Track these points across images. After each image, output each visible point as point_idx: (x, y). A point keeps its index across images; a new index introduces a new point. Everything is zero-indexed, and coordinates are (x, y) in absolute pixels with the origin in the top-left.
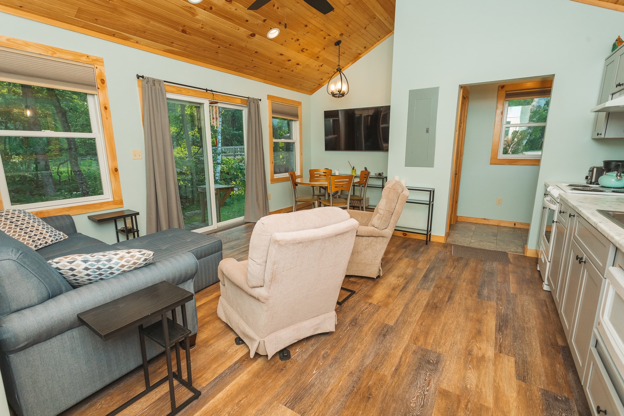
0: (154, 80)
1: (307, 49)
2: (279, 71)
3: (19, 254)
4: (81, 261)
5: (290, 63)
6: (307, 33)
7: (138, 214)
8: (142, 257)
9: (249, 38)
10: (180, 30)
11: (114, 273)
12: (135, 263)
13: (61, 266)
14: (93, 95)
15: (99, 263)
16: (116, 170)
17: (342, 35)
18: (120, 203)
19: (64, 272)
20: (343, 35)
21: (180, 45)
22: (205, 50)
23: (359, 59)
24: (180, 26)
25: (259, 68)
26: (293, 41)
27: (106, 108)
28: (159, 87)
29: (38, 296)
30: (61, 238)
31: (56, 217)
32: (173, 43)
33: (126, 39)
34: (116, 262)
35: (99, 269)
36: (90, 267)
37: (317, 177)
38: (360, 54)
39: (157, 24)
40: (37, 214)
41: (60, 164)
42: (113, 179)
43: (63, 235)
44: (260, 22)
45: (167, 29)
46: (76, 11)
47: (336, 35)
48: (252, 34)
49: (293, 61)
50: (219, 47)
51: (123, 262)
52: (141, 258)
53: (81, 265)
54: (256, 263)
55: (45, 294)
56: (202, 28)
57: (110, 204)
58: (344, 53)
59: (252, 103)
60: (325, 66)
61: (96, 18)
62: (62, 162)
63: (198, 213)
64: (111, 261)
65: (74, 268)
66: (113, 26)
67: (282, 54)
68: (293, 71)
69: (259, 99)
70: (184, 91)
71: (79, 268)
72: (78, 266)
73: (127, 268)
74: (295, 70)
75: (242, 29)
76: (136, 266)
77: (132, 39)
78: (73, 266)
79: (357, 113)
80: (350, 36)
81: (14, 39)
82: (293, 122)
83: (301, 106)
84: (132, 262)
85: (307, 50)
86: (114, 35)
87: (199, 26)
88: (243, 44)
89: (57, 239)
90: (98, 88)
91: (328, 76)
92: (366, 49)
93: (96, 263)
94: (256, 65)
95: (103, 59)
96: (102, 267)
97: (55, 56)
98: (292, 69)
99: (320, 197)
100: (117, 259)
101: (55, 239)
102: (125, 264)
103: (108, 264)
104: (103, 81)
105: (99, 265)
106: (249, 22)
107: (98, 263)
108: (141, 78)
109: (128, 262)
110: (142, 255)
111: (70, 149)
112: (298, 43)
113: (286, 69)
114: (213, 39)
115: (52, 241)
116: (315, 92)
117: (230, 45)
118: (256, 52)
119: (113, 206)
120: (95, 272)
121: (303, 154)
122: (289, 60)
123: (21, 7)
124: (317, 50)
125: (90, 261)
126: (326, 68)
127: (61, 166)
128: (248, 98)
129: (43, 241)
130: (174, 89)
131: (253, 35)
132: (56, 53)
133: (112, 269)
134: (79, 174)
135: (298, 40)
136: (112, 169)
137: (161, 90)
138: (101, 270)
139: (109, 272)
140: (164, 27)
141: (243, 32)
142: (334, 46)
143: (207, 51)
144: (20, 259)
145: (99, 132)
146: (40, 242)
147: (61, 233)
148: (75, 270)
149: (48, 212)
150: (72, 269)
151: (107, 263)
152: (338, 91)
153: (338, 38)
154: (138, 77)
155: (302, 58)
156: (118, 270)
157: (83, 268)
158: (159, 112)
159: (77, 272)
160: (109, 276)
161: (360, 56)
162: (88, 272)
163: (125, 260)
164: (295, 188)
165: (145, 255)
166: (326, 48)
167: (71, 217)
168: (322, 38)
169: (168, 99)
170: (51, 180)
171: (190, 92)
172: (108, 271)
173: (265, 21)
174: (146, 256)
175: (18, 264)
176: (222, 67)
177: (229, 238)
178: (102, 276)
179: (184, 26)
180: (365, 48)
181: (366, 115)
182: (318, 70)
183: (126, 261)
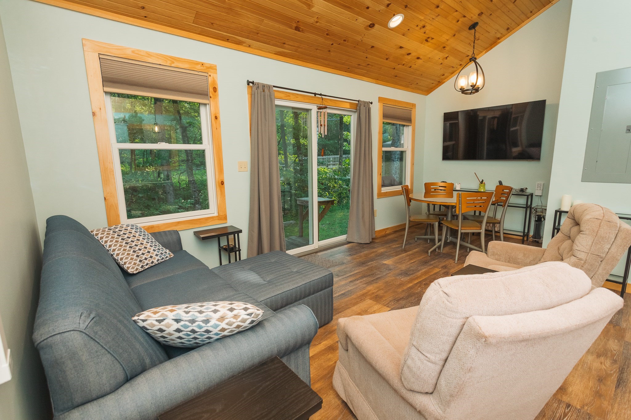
0: (264, 86)
1: (433, 37)
2: (394, 68)
3: (89, 320)
4: (173, 319)
5: (409, 57)
6: (437, 16)
7: (241, 231)
8: (248, 319)
9: (366, 29)
10: (294, 28)
11: (212, 338)
12: (238, 327)
13: (148, 325)
14: (205, 105)
15: (194, 325)
16: (222, 183)
17: (480, 14)
18: (224, 218)
19: (152, 332)
20: (483, 15)
21: (291, 46)
22: (317, 49)
23: (497, 44)
24: (294, 23)
25: (372, 66)
26: (417, 28)
27: (216, 118)
28: (269, 93)
29: (111, 382)
30: (167, 257)
31: (165, 232)
32: (284, 44)
33: (239, 43)
34: (215, 324)
35: (193, 331)
36: (182, 329)
37: (433, 192)
38: (499, 39)
39: (271, 23)
40: (148, 228)
41: (181, 173)
42: (219, 192)
43: (169, 254)
44: (383, 8)
45: (280, 27)
46: (194, 16)
47: (473, 15)
48: (371, 24)
49: (413, 54)
50: (332, 44)
51: (223, 325)
52: (246, 320)
53: (172, 325)
54: (427, 359)
55: (121, 377)
56: (317, 22)
57: (215, 219)
58: (479, 39)
59: (362, 107)
60: (451, 58)
61: (212, 22)
62: (182, 171)
63: (293, 223)
64: (209, 323)
65: (164, 328)
66: (228, 30)
67: (402, 46)
68: (410, 67)
69: (370, 102)
70: (292, 97)
71: (170, 328)
72: (169, 326)
73: (229, 332)
74: (413, 66)
75: (361, 19)
76: (240, 329)
77: (244, 43)
78: (162, 326)
79: (481, 115)
80: (491, 14)
81: (138, 50)
82: (405, 128)
83: (415, 108)
84: (234, 325)
85: (432, 39)
86: (228, 40)
87: (312, 20)
88: (359, 38)
89: (163, 258)
90: (210, 97)
91: (451, 70)
92: (509, 31)
93: (190, 324)
94: (369, 63)
95: (216, 66)
96: (197, 330)
97: (173, 65)
98: (410, 65)
99: (439, 217)
100: (217, 320)
101: (161, 258)
102: (226, 327)
103: (204, 327)
104: (215, 90)
105: (194, 327)
106: (370, 9)
107: (192, 324)
108: (251, 84)
109: (231, 325)
110: (248, 315)
111: (188, 160)
112: (423, 30)
113: (403, 65)
114: (327, 34)
115: (158, 260)
116: (432, 91)
117: (345, 41)
118: (373, 47)
119: (217, 222)
120: (189, 335)
121: (414, 164)
122: (409, 54)
123: (145, 17)
124: (444, 37)
125: (183, 320)
126: (452, 60)
127: (182, 174)
128: (358, 101)
129: (149, 261)
130: (282, 95)
131: (372, 26)
132: (174, 63)
133: (210, 333)
134: (193, 183)
135: (424, 27)
136: (218, 182)
137: (270, 96)
138: (196, 334)
139: (205, 337)
140: (277, 25)
141: (362, 22)
142: (468, 30)
143: (319, 50)
144: (90, 327)
145: (209, 144)
146: (146, 262)
147: (168, 251)
148: (164, 331)
149: (158, 226)
150: (161, 330)
151: (203, 325)
152: (471, 86)
153: (475, 19)
154: (249, 83)
155: (425, 50)
156: (217, 334)
157: (175, 329)
158: (267, 120)
159: (167, 334)
160: (206, 341)
161: (499, 41)
162: (181, 334)
163: (226, 321)
164: (409, 205)
165: (253, 315)
166: (457, 34)
167: (178, 233)
168: (454, 22)
169: (277, 106)
170: (171, 188)
171: (298, 97)
172: (204, 335)
173: (388, 5)
174: (253, 317)
175: (86, 336)
176: (333, 68)
177: (333, 261)
178: (197, 340)
179: (298, 22)
180: (508, 29)
181: (491, 116)
182: (441, 64)
183: (227, 324)
